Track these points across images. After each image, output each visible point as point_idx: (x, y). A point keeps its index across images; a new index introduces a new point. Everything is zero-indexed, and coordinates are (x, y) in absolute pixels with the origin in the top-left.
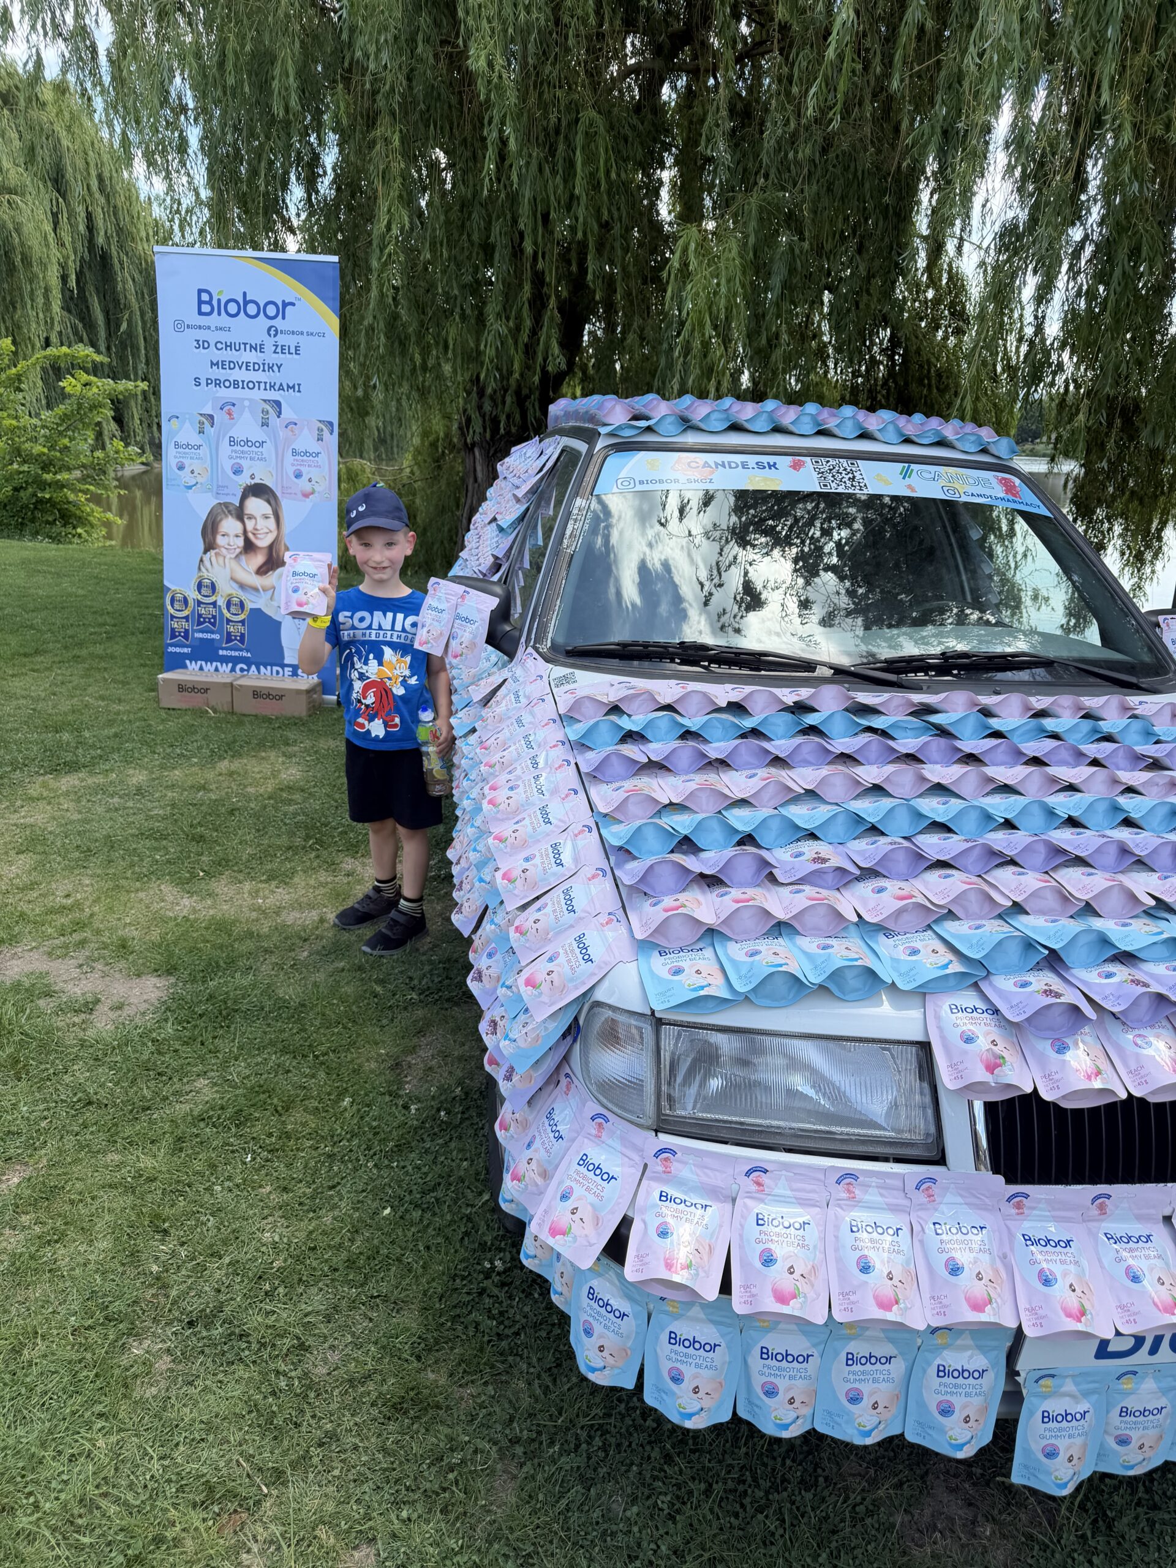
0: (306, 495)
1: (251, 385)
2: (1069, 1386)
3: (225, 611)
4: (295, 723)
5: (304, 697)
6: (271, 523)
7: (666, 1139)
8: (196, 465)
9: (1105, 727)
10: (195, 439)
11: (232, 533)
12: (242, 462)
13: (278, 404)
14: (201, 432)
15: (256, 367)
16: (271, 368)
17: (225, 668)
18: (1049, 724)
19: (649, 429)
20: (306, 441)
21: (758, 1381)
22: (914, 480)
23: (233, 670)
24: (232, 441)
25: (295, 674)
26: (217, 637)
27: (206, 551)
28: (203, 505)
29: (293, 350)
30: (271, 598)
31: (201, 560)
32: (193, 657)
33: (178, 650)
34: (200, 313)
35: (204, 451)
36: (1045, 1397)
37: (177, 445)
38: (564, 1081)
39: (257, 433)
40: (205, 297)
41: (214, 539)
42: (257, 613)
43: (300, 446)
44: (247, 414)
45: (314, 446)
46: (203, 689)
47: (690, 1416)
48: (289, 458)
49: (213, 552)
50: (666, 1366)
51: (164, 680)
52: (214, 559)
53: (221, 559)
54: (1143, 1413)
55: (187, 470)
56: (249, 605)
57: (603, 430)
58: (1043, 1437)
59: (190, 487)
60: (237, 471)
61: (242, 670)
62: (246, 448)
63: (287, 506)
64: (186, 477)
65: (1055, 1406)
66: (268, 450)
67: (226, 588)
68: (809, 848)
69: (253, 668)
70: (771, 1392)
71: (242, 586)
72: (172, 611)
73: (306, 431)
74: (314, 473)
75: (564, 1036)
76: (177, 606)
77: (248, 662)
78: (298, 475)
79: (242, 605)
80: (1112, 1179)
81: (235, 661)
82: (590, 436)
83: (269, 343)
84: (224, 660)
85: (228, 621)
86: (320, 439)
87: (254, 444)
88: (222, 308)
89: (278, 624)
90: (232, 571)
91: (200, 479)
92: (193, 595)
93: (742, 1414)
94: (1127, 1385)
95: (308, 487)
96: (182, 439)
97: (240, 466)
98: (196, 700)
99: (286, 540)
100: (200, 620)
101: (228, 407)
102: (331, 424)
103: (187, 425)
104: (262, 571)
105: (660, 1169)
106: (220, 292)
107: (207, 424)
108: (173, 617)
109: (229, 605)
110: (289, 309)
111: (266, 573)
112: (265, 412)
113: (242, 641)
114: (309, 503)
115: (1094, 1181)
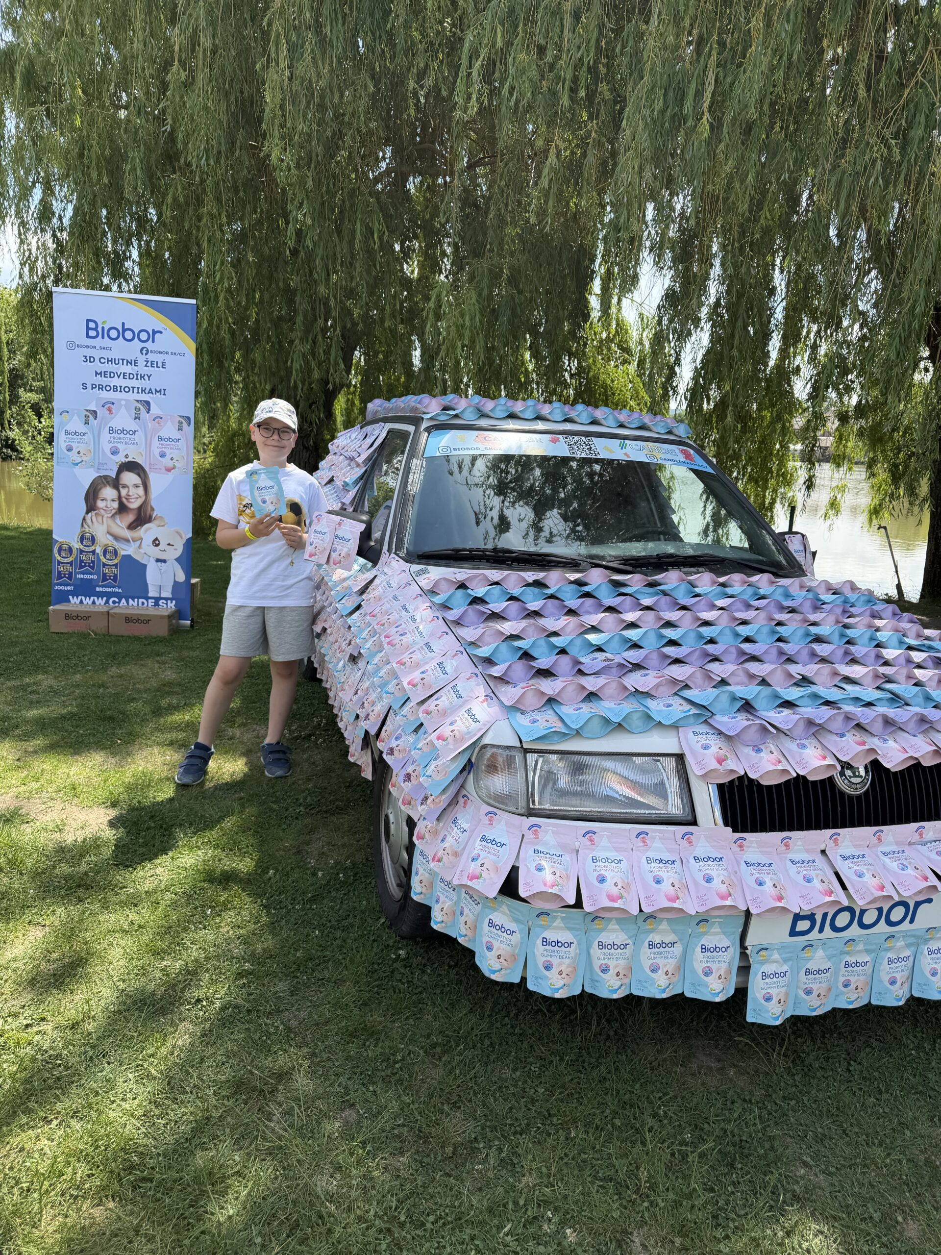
0: (169, 470)
1: (127, 390)
2: (776, 956)
3: (102, 558)
4: (160, 640)
5: (166, 620)
6: (141, 491)
7: (534, 820)
8: (82, 448)
9: (762, 592)
10: (82, 428)
11: (109, 498)
12: (118, 445)
13: (147, 403)
14: (87, 423)
15: (131, 376)
16: (142, 377)
17: (101, 601)
18: (729, 591)
19: (456, 416)
20: (169, 430)
21: (597, 964)
22: (628, 450)
23: (107, 602)
24: (111, 430)
25: (157, 604)
26: (95, 577)
27: (87, 513)
28: (87, 477)
29: (160, 365)
30: (140, 547)
31: (84, 519)
32: (75, 594)
33: (63, 588)
34: (88, 336)
35: (89, 437)
36: (762, 963)
37: (67, 433)
38: (461, 801)
39: (132, 425)
40: (92, 325)
41: (95, 502)
42: (128, 558)
43: (164, 433)
44: (123, 410)
45: (175, 434)
46: (85, 617)
47: (557, 990)
48: (156, 443)
49: (93, 513)
50: (541, 960)
51: (54, 611)
52: (94, 519)
53: (100, 518)
54: (818, 972)
55: (75, 451)
56: (123, 553)
57: (426, 417)
58: (763, 989)
59: (77, 464)
60: (115, 452)
61: (114, 602)
62: (122, 435)
63: (152, 477)
64: (73, 456)
65: (770, 968)
66: (139, 437)
67: (103, 539)
68: (600, 656)
69: (123, 600)
70: (605, 971)
71: (116, 538)
72: (59, 558)
73: (169, 424)
74: (175, 454)
75: (461, 772)
76: (63, 554)
77: (119, 596)
78: (163, 455)
79: (116, 552)
80: (791, 829)
81: (109, 595)
82: (416, 421)
83: (141, 359)
84: (100, 595)
85: (104, 565)
86: (180, 429)
87: (128, 432)
88: (105, 333)
89: (145, 566)
90: (108, 526)
91: (84, 458)
92: (76, 545)
93: (588, 990)
94: (807, 954)
95: (170, 464)
96: (70, 427)
97: (117, 448)
98: (79, 626)
99: (153, 503)
100: (81, 564)
101: (109, 405)
102: (189, 418)
103: (76, 418)
104: (132, 527)
105: (532, 836)
106: (104, 322)
107: (91, 418)
108: (59, 563)
109: (105, 552)
110: (157, 335)
111: (135, 528)
112: (137, 409)
113: (115, 580)
114: (170, 476)
115: (782, 829)
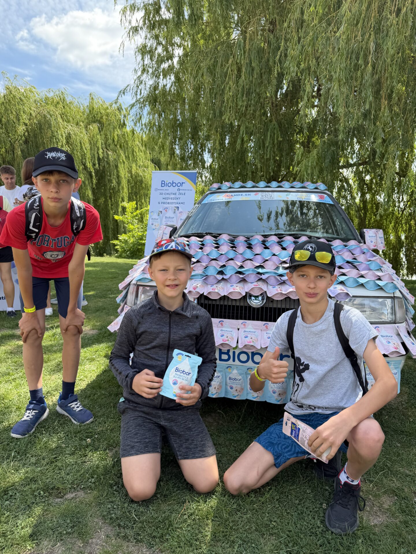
1: (172, 203)
8: (156, 224)
10: (157, 217)
12: (168, 222)
13: (178, 207)
15: (174, 199)
16: (177, 199)
22: (289, 196)
24: (166, 217)
29: (183, 194)
34: (162, 186)
35: (159, 220)
39: (172, 215)
40: (163, 182)
44: (170, 211)
54: (235, 380)
64: (154, 227)
66: (175, 219)
83: (178, 193)
88: (167, 185)
103: (155, 214)
106: (167, 181)
107: (160, 213)
110: (183, 184)
112: (175, 210)
